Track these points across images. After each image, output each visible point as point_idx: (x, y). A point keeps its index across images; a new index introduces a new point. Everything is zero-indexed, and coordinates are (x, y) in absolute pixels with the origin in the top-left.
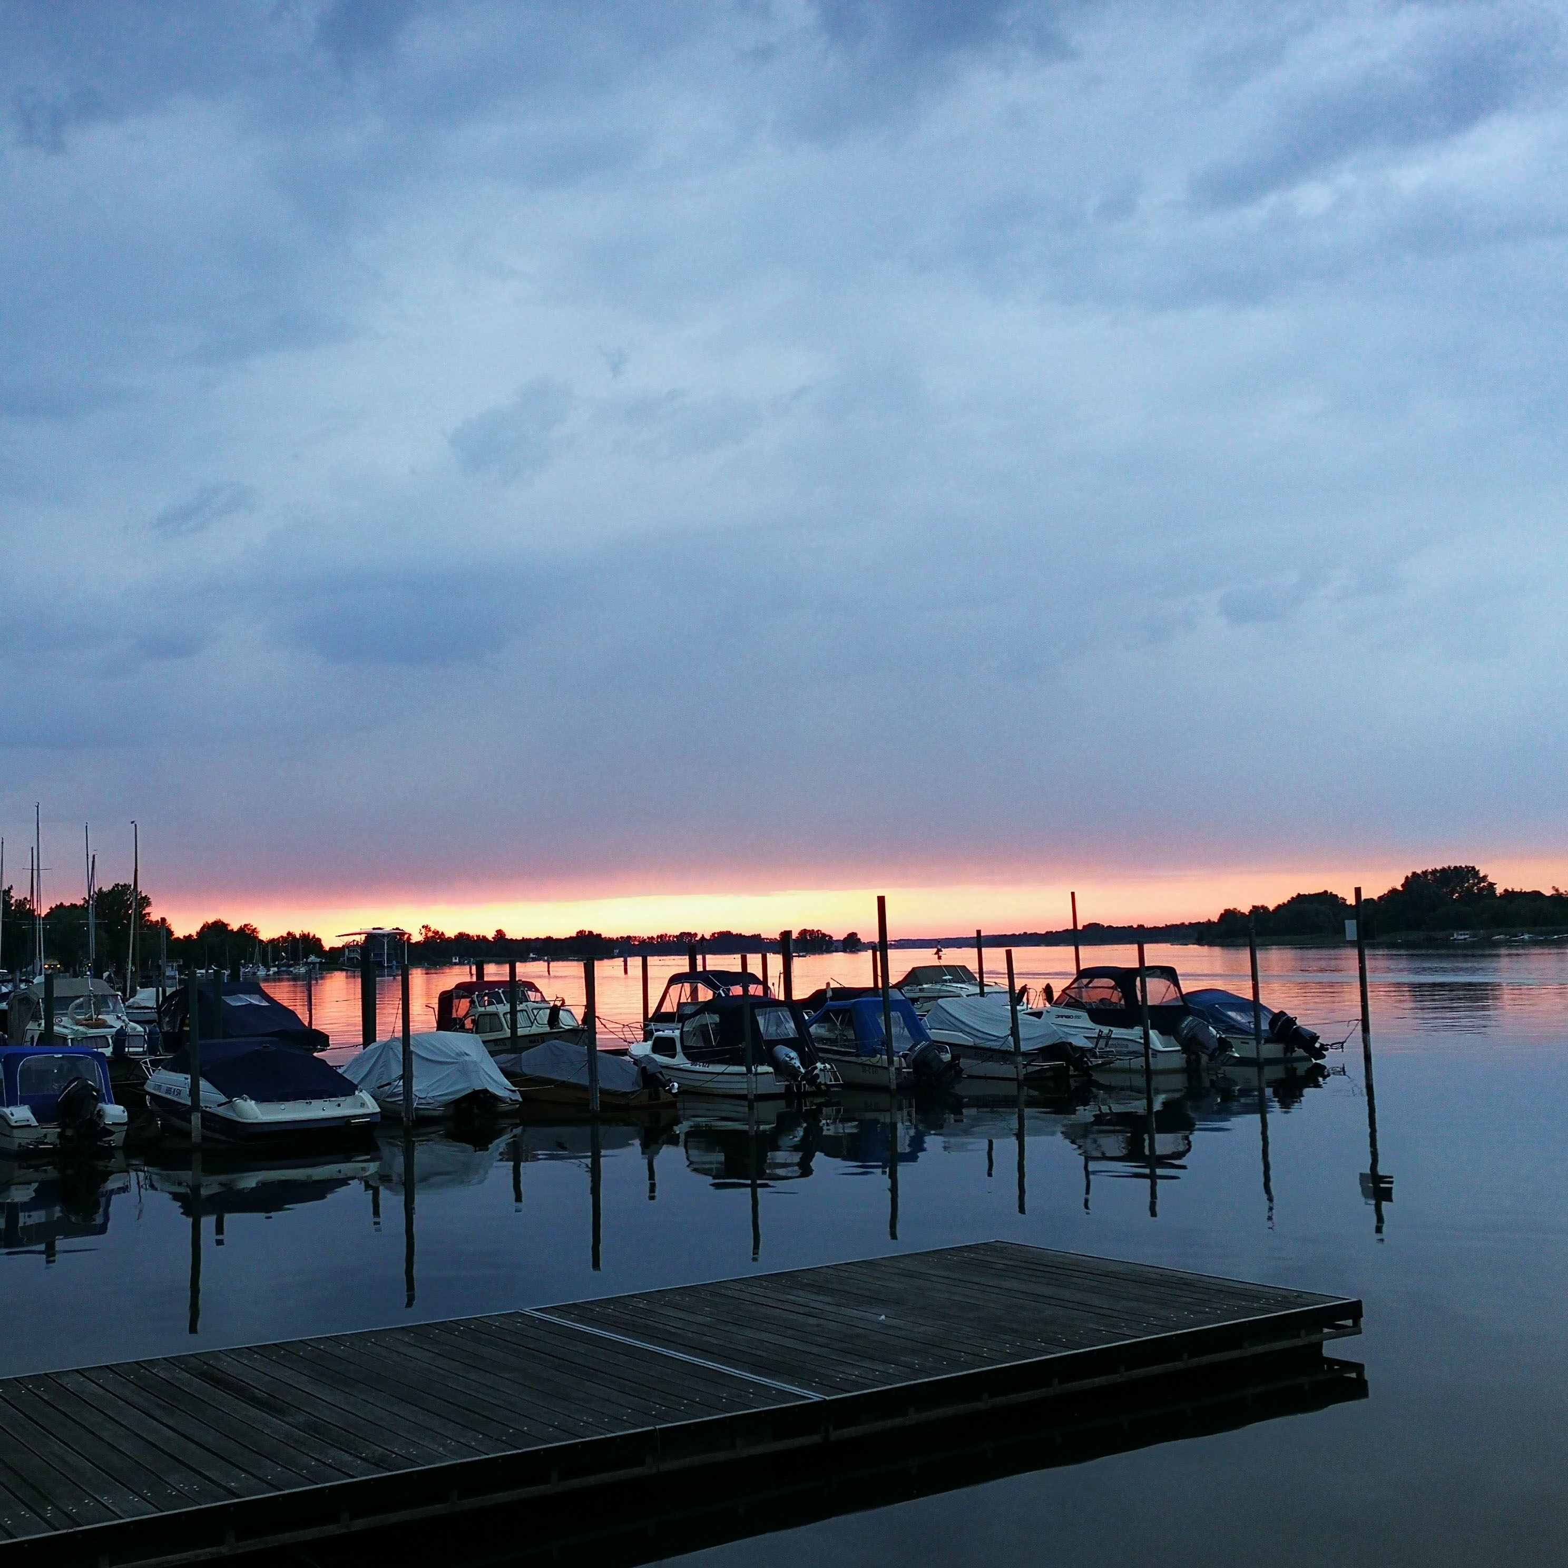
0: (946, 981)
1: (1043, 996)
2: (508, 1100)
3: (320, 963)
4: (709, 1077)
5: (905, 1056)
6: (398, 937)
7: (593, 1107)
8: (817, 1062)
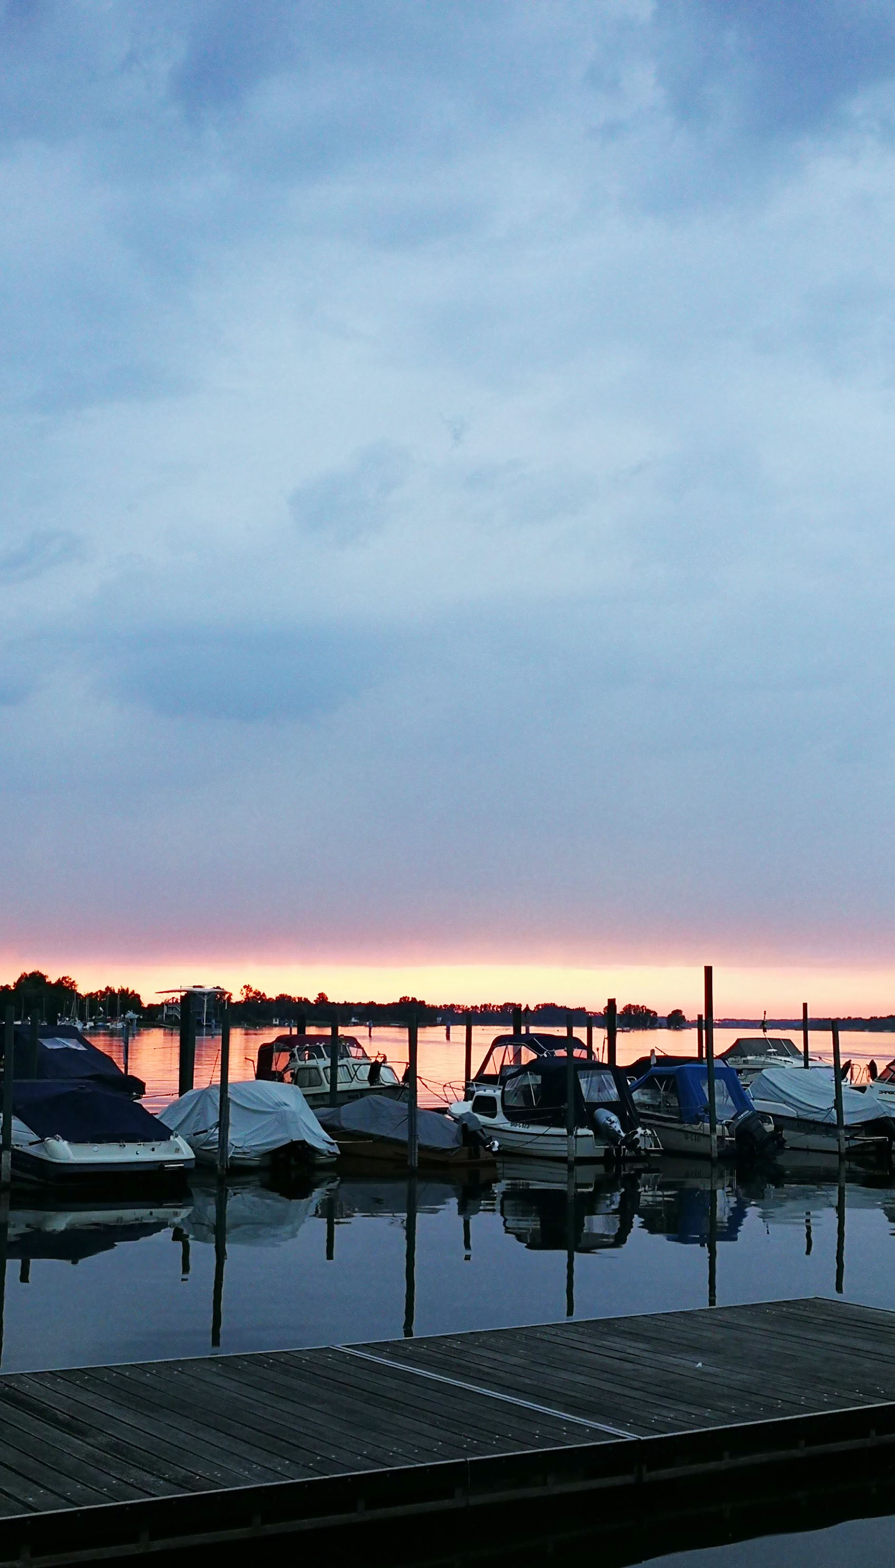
0: (770, 1053)
1: (867, 1073)
2: (326, 1152)
3: (138, 1019)
4: (529, 1138)
5: (728, 1125)
6: (218, 996)
7: (411, 1162)
8: (638, 1127)
